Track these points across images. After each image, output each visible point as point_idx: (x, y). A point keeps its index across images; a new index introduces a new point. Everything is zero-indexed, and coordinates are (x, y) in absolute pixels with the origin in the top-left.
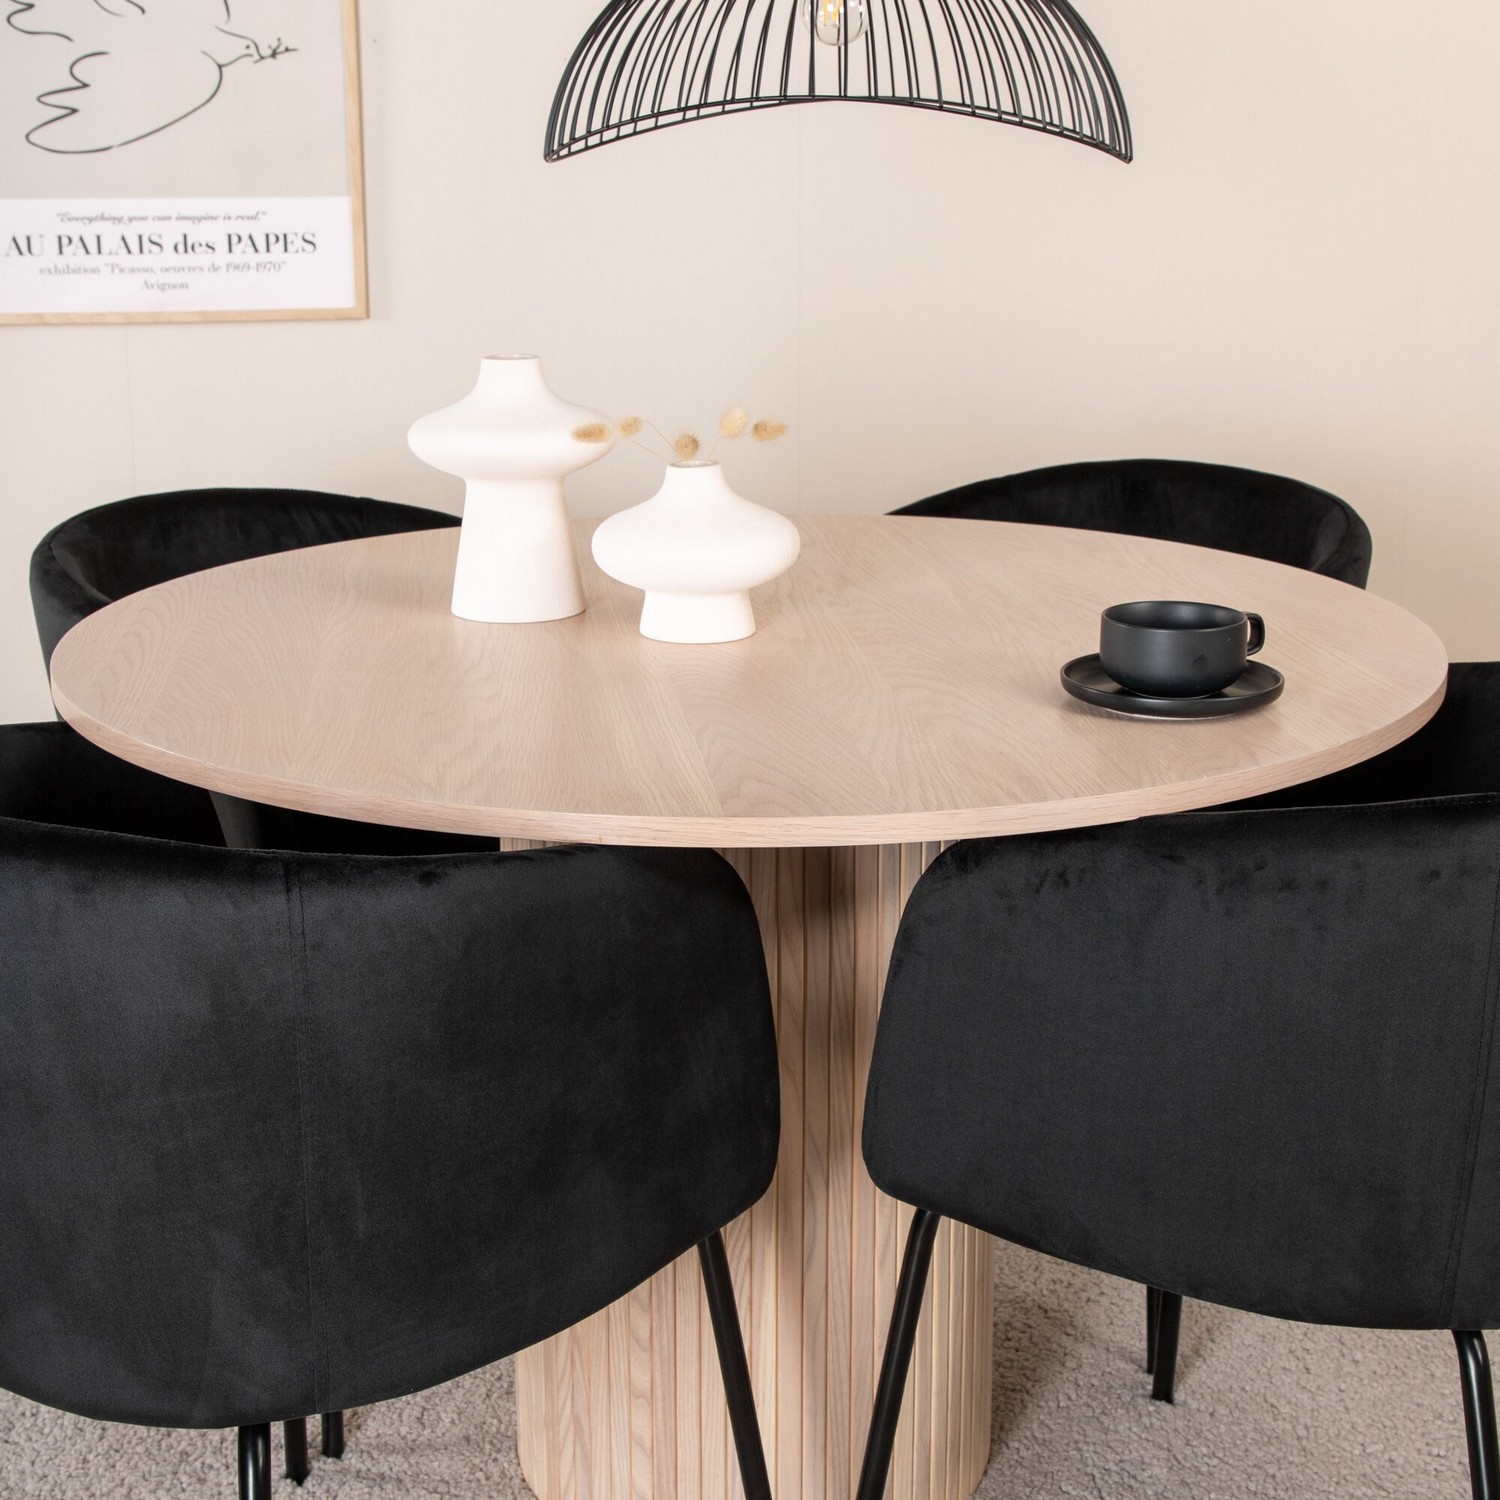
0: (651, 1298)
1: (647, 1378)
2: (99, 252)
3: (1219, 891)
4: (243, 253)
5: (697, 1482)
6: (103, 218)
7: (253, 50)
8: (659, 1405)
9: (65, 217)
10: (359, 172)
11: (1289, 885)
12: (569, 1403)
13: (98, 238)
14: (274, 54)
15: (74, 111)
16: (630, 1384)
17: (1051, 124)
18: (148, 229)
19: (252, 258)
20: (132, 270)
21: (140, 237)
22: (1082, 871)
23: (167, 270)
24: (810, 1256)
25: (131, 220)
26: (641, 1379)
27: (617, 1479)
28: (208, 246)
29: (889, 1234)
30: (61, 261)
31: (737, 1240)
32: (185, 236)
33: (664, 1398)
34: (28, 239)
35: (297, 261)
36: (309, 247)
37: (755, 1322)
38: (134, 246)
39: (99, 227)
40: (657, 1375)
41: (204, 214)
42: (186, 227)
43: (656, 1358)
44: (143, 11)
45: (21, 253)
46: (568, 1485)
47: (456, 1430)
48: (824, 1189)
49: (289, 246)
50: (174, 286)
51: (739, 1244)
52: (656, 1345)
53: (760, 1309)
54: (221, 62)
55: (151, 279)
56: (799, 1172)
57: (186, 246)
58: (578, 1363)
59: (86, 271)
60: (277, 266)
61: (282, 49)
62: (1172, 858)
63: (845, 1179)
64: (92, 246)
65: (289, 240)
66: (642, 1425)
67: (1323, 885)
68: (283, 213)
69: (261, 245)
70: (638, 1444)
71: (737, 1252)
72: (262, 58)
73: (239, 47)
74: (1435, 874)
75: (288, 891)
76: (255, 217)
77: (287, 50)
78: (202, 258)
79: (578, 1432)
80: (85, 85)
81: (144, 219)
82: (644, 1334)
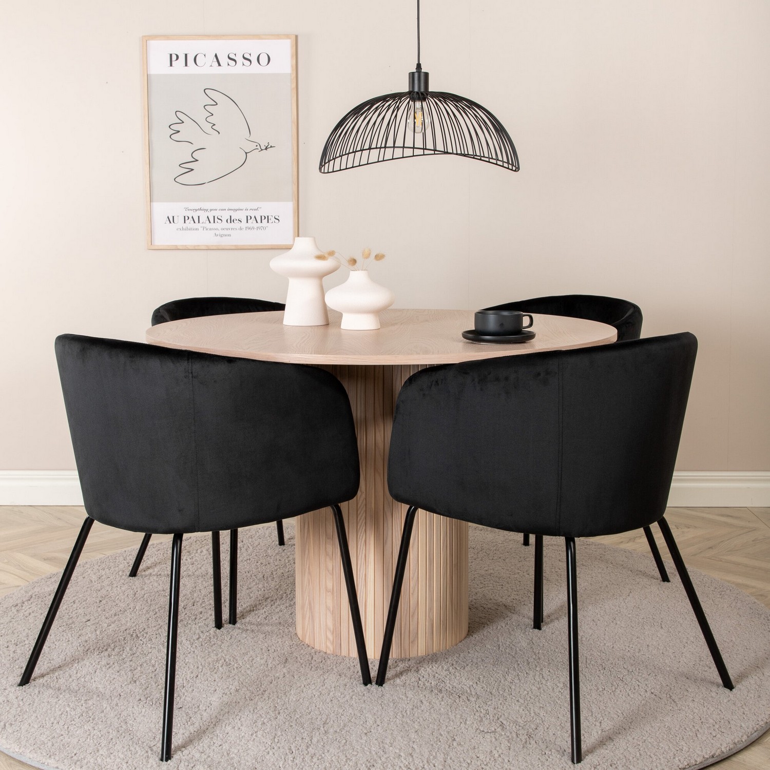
0: (333, 555)
1: (332, 585)
2: (199, 222)
3: (479, 383)
4: (252, 223)
5: (347, 623)
6: (200, 209)
7: (258, 147)
8: (335, 594)
9: (187, 209)
10: (296, 193)
11: (497, 379)
12: (308, 597)
13: (199, 217)
14: (266, 149)
15: (192, 170)
16: (326, 587)
17: (476, 155)
18: (217, 214)
19: (256, 225)
20: (211, 229)
21: (214, 217)
22: (442, 380)
23: (224, 229)
24: (386, 540)
25: (211, 210)
26: (330, 585)
27: (322, 623)
28: (239, 220)
29: (415, 536)
30: (185, 226)
31: (361, 533)
32: (231, 216)
33: (337, 592)
34: (173, 217)
35: (272, 226)
36: (277, 221)
37: (367, 564)
38: (212, 220)
39: (199, 213)
40: (335, 583)
41: (238, 208)
42: (231, 213)
43: (334, 577)
44: (219, 133)
45: (170, 223)
46: (307, 630)
47: (277, 621)
48: (391, 516)
49: (269, 220)
50: (226, 235)
51: (361, 535)
52: (334, 572)
53: (369, 559)
54: (246, 152)
55: (217, 232)
56: (382, 510)
57: (231, 220)
58: (310, 581)
59: (193, 229)
60: (264, 228)
61: (269, 146)
62: (466, 373)
63: (398, 514)
64: (196, 220)
65: (269, 218)
66: (330, 603)
67: (507, 379)
68: (267, 208)
69: (259, 220)
70: (328, 609)
71: (361, 537)
72: (262, 150)
73: (253, 146)
74: (539, 374)
75: (188, 360)
76: (257, 210)
77: (271, 147)
78: (236, 225)
79: (310, 608)
80: (197, 160)
81: (216, 210)
82: (330, 568)
